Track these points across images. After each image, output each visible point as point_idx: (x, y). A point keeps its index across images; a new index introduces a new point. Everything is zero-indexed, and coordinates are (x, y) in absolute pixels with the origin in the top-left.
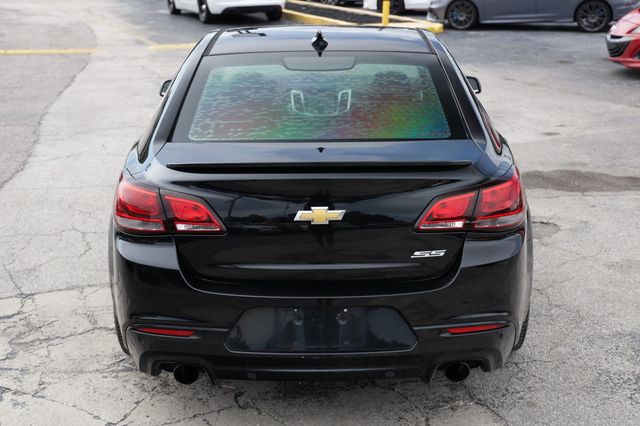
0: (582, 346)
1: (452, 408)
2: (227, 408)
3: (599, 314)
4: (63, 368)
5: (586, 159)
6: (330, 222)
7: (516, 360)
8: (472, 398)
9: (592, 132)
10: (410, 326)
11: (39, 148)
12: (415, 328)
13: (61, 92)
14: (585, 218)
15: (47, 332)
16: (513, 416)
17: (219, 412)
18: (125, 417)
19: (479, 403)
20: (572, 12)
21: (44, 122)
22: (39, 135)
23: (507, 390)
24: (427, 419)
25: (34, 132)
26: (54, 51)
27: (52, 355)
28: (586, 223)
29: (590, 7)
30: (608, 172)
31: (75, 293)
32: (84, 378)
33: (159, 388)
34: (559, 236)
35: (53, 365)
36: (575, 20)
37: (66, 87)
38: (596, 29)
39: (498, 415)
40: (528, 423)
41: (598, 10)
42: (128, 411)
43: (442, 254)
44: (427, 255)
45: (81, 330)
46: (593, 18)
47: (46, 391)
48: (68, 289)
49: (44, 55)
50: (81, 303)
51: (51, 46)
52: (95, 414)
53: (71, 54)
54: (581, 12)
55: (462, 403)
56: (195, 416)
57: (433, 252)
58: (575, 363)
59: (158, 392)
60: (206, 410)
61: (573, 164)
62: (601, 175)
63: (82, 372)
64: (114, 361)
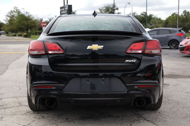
0: (181, 109)
1: (139, 122)
2: (64, 122)
3: (185, 102)
4: (9, 114)
5: (176, 72)
6: (98, 49)
7: (159, 112)
8: (145, 120)
9: (176, 67)
10: (125, 84)
11: (7, 71)
12: (127, 85)
13: (15, 60)
14: (177, 83)
15: (5, 107)
16: (159, 124)
17: (61, 123)
18: (29, 124)
19: (148, 121)
20: (168, 43)
21: (9, 66)
22: (8, 68)
23: (157, 118)
24: (131, 124)
25: (6, 68)
26: (14, 53)
27: (6, 111)
28: (178, 84)
29: (173, 42)
30: (183, 74)
31: (15, 98)
32: (16, 116)
33: (41, 118)
34: (169, 86)
35: (6, 113)
36: (168, 46)
37: (17, 59)
38: (175, 48)
39: (154, 123)
40: (165, 125)
41: (175, 43)
42: (30, 123)
43: (135, 61)
44: (130, 61)
45: (16, 106)
46: (174, 45)
47: (3, 119)
48: (13, 98)
49: (12, 53)
50: (17, 100)
51: (14, 52)
52: (19, 123)
53: (20, 53)
54: (170, 43)
55: (142, 121)
56: (53, 124)
57: (132, 60)
58: (179, 113)
59: (41, 119)
60: (56, 122)
61: (172, 73)
62: (181, 75)
63: (15, 115)
64: (26, 112)
